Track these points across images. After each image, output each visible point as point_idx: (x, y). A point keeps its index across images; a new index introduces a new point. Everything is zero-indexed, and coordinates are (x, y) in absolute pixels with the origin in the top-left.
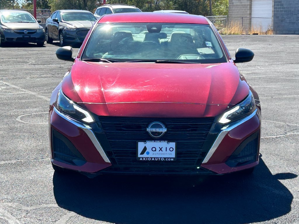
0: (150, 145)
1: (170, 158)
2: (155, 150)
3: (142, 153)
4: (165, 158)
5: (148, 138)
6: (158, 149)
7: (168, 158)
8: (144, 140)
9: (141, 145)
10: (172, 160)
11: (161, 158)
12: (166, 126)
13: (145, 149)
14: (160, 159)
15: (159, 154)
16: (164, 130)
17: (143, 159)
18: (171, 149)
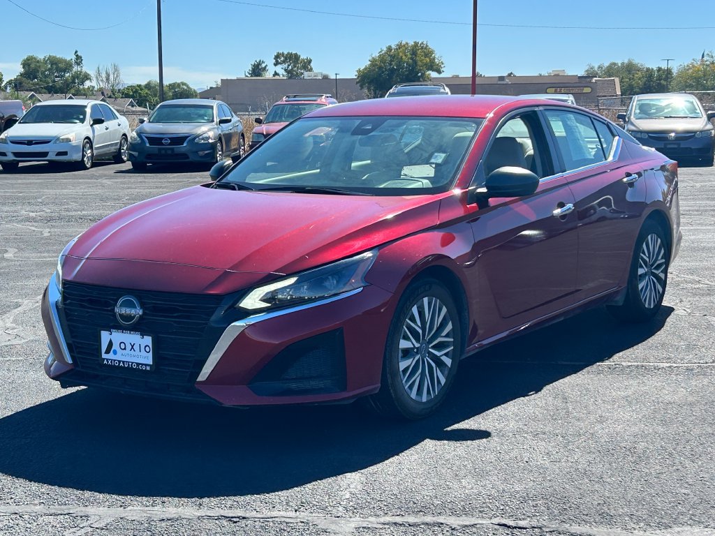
0: (117, 337)
1: (146, 365)
2: (125, 349)
3: (108, 352)
4: (138, 364)
5: (115, 324)
6: (129, 347)
7: (143, 364)
8: (109, 328)
9: (105, 336)
10: (148, 368)
11: (133, 363)
12: (143, 306)
13: (111, 344)
14: (132, 365)
15: (131, 356)
16: (137, 312)
17: (108, 362)
18: (147, 349)
